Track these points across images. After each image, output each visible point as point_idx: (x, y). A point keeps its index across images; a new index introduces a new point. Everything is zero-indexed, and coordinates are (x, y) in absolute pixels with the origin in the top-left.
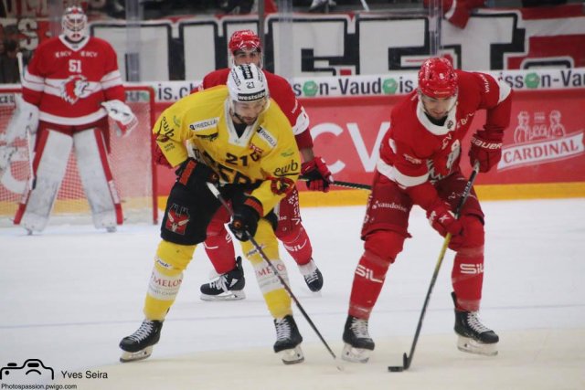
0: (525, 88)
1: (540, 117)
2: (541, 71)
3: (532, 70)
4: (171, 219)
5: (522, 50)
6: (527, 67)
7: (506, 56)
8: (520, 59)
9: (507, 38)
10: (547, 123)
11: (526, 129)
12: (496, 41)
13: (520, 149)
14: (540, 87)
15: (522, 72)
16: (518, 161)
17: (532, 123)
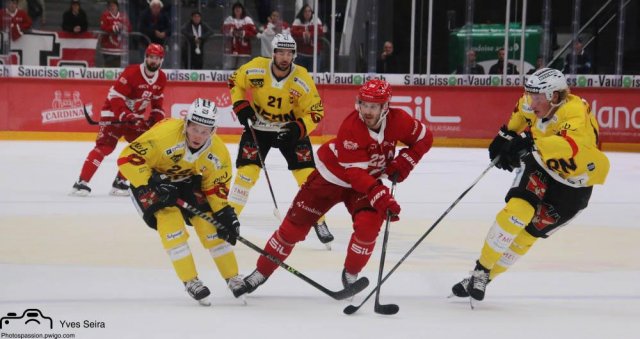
0: (59, 77)
1: (68, 94)
2: (69, 68)
3: (63, 67)
4: (246, 151)
5: (58, 55)
6: (61, 65)
7: (49, 58)
8: (57, 61)
9: (50, 48)
10: (72, 98)
11: (60, 100)
12: (43, 49)
13: (56, 112)
14: (68, 77)
15: (58, 68)
16: (54, 119)
17: (63, 98)
